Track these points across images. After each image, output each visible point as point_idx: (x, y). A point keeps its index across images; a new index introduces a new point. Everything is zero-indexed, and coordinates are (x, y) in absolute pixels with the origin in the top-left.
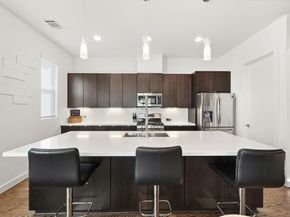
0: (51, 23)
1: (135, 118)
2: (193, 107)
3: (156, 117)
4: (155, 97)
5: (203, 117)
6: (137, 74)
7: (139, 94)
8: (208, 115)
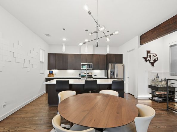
0: (47, 35)
1: (80, 74)
2: (106, 70)
3: (90, 74)
4: (89, 65)
5: (111, 74)
6: (81, 54)
7: (82, 64)
8: (112, 73)
